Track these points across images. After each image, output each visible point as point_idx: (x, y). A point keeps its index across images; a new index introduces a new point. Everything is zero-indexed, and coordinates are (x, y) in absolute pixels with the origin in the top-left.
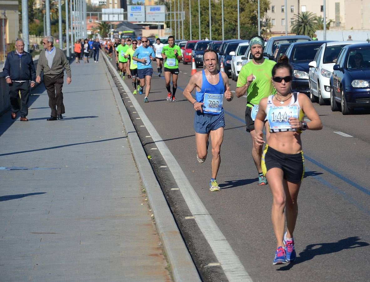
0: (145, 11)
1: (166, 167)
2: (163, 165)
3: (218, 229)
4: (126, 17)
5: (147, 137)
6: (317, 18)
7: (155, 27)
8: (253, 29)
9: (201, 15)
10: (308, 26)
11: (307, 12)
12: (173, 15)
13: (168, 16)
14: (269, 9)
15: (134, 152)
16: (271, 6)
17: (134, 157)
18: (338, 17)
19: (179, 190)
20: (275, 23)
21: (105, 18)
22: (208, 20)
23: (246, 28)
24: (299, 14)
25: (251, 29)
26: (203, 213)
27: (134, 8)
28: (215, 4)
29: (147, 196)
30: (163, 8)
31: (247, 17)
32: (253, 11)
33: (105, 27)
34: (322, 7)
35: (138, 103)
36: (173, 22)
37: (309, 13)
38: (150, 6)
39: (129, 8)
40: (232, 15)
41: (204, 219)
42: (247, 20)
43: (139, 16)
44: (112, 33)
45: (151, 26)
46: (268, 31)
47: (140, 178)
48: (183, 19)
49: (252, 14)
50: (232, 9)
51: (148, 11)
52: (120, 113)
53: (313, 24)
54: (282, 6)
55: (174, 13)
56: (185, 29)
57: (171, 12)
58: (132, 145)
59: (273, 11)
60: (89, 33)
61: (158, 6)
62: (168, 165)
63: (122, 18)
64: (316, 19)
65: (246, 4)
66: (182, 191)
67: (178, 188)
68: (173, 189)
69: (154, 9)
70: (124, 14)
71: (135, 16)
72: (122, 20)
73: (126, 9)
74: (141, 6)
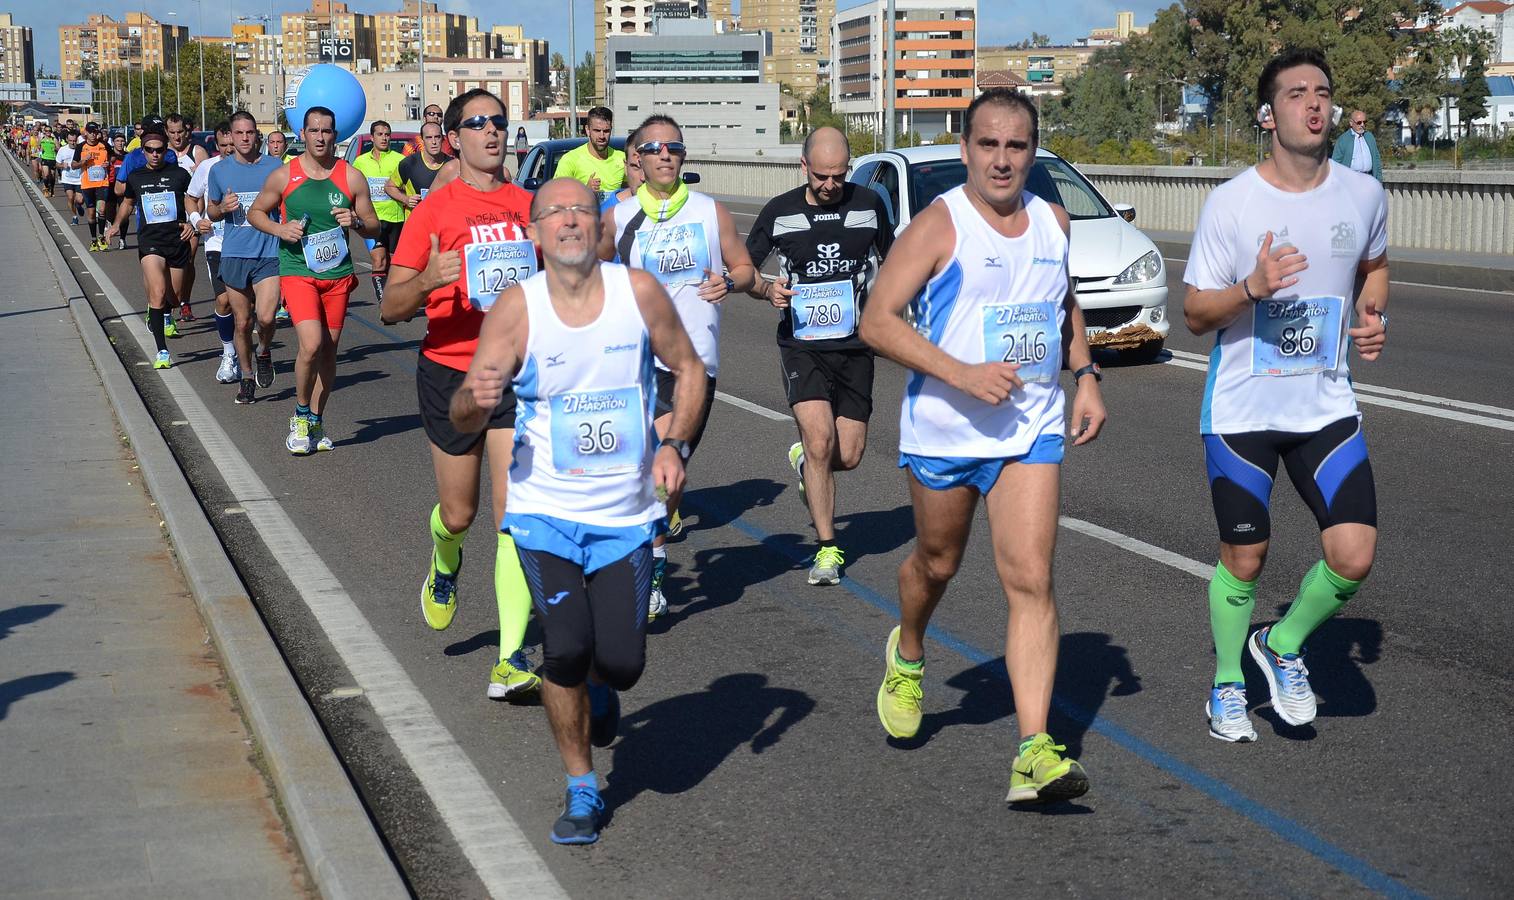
0: (63, 88)
2: (142, 359)
3: (310, 550)
4: (34, 95)
5: (98, 295)
7: (78, 111)
8: (220, 116)
9: (146, 95)
12: (103, 96)
13: (95, 96)
14: (243, 89)
15: (86, 335)
16: (245, 85)
17: (85, 345)
19: (189, 426)
21: (3, 97)
22: (154, 102)
26: (259, 496)
27: (45, 83)
28: (165, 80)
29: (135, 459)
30: (88, 84)
32: (221, 91)
33: (3, 110)
36: (104, 104)
38: (69, 81)
39: (39, 82)
41: (267, 516)
42: (212, 103)
43: (53, 95)
47: (109, 402)
48: (119, 101)
50: (190, 88)
51: (67, 87)
52: (44, 249)
54: (261, 85)
55: (105, 92)
56: (122, 114)
57: (100, 90)
58: (78, 319)
59: (248, 92)
61: (81, 81)
63: (28, 97)
65: (210, 81)
66: (196, 427)
67: (185, 419)
68: (176, 423)
69: (76, 86)
70: (31, 91)
71: (48, 95)
72: (29, 99)
73: (33, 85)
74: (56, 81)
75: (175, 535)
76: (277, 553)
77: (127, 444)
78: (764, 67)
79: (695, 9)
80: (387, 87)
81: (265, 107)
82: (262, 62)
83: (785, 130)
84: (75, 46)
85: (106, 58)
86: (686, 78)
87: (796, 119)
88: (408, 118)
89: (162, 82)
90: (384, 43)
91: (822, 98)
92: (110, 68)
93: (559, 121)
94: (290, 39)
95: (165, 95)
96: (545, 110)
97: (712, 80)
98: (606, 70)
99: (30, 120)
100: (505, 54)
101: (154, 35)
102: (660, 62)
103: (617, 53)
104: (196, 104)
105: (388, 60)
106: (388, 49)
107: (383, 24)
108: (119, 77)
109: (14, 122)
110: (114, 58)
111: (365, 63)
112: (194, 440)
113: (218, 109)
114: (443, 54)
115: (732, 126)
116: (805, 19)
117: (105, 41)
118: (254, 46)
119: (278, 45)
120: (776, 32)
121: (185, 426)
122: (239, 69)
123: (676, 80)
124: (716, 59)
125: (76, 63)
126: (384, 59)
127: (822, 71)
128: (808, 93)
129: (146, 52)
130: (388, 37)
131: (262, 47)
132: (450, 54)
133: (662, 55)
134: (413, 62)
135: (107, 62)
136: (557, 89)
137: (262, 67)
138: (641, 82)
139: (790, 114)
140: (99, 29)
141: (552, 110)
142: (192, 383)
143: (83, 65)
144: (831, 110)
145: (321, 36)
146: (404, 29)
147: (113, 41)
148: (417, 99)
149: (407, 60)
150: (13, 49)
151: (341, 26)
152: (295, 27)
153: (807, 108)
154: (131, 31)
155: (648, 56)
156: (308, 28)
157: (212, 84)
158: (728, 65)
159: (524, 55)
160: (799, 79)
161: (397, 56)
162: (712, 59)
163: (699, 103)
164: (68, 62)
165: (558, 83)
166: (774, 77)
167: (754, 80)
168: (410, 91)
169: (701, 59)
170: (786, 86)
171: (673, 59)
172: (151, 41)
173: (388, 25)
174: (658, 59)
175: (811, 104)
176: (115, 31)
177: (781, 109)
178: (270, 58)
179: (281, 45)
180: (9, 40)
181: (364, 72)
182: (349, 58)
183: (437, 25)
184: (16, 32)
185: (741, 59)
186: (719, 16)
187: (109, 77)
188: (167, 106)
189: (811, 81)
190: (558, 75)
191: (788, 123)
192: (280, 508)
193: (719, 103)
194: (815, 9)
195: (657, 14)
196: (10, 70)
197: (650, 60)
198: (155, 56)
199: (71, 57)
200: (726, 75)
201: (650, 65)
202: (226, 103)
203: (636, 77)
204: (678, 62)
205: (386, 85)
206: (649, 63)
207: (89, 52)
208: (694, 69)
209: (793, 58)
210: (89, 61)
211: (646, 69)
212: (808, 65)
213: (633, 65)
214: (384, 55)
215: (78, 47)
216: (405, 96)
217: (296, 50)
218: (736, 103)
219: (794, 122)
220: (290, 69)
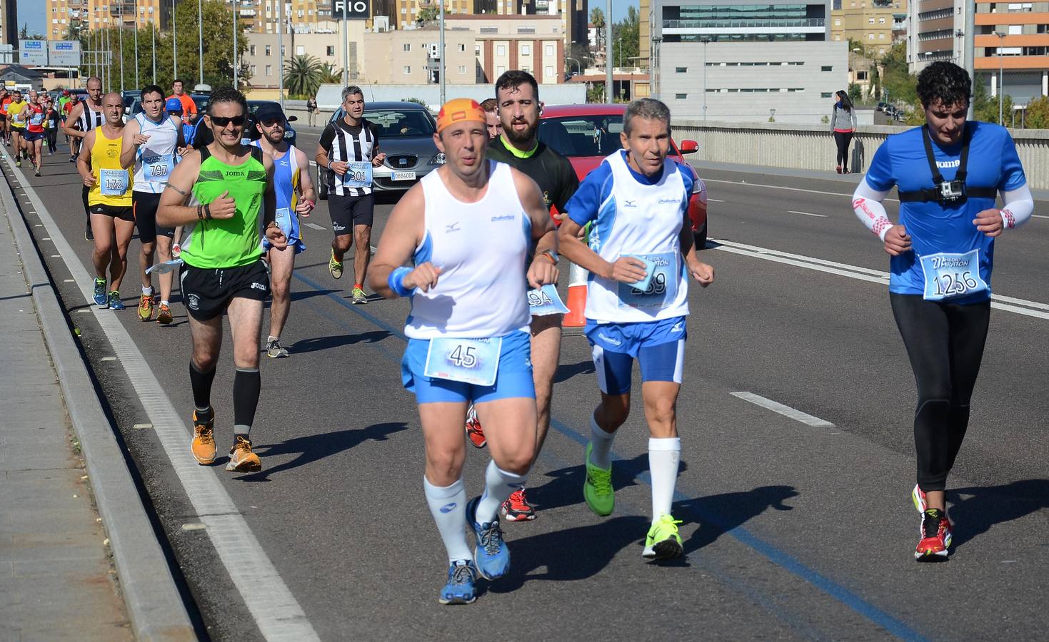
0: (48, 50)
1: (114, 359)
2: (108, 354)
3: (274, 572)
4: (16, 58)
5: (66, 281)
6: (322, 65)
7: (64, 75)
9: (139, 57)
10: (308, 77)
11: (306, 55)
13: (84, 57)
14: (247, 50)
15: (46, 327)
16: (248, 45)
17: (45, 340)
18: (354, 64)
19: (152, 430)
20: (255, 71)
22: (148, 65)
23: (211, 78)
24: (292, 58)
25: (218, 80)
26: (222, 510)
27: (28, 44)
28: (161, 41)
29: (85, 467)
30: (76, 45)
31: (211, 61)
32: (221, 53)
34: (329, 48)
35: (44, 207)
36: (93, 67)
37: (308, 57)
38: (55, 42)
39: (22, 43)
40: (187, 58)
41: (230, 533)
43: (38, 57)
45: (58, 72)
46: (245, 83)
47: (64, 402)
48: (109, 63)
49: (219, 57)
50: (188, 49)
51: (53, 49)
52: (11, 231)
53: (315, 75)
54: (267, 46)
55: (94, 54)
56: (112, 79)
57: (89, 52)
58: (40, 309)
59: (252, 53)
61: (69, 42)
62: (118, 355)
63: (10, 60)
64: (319, 67)
65: (210, 41)
66: (161, 432)
67: (149, 422)
68: (138, 426)
69: (62, 47)
70: (13, 54)
71: (32, 57)
72: (11, 62)
73: (16, 46)
74: (41, 41)
75: (119, 556)
76: (236, 575)
77: (78, 451)
78: (831, 22)
80: (407, 47)
81: (271, 69)
82: (268, 21)
83: (855, 92)
84: (63, 3)
85: (97, 16)
86: (742, 35)
87: (868, 81)
88: (429, 82)
89: (158, 43)
91: (898, 57)
92: (101, 26)
93: (599, 84)
95: (160, 57)
96: (583, 72)
97: (771, 38)
98: (652, 26)
100: (538, 10)
102: (713, 18)
103: (664, 7)
104: (195, 67)
105: (409, 17)
106: (409, 4)
108: (110, 37)
110: (105, 16)
111: (382, 20)
112: (156, 445)
113: (218, 72)
114: (470, 10)
115: (793, 90)
118: (260, 2)
121: (148, 429)
122: (242, 28)
123: (731, 38)
124: (777, 14)
125: (63, 21)
126: (404, 17)
127: (898, 26)
128: (882, 52)
129: (141, 9)
131: (269, 4)
132: (477, 10)
133: (715, 10)
134: (435, 19)
135: (97, 20)
136: (597, 48)
137: (269, 26)
138: (692, 41)
139: (861, 76)
141: (591, 72)
142: (161, 381)
143: (71, 24)
144: (907, 70)
148: (437, 60)
149: (426, 19)
153: (880, 69)
155: (699, 11)
157: (212, 44)
158: (789, 21)
159: (560, 11)
160: (872, 36)
161: (417, 11)
162: (771, 14)
163: (756, 64)
164: (55, 21)
165: (598, 42)
166: (843, 33)
167: (819, 37)
168: (432, 51)
169: (759, 14)
170: (857, 45)
171: (727, 14)
174: (710, 15)
175: (887, 63)
177: (850, 70)
178: (277, 15)
181: (381, 30)
182: (365, 15)
185: (804, 13)
187: (99, 38)
188: (163, 69)
189: (885, 38)
190: (598, 32)
191: (859, 86)
192: (244, 523)
193: (779, 64)
197: (702, 15)
198: (151, 14)
199: (59, 15)
200: (788, 32)
201: (701, 21)
202: (227, 65)
203: (685, 35)
204: (733, 18)
205: (405, 45)
206: (701, 19)
207: (78, 9)
208: (751, 25)
209: (865, 12)
210: (77, 19)
211: (697, 26)
212: (881, 20)
213: (682, 22)
214: (404, 11)
215: (66, 4)
216: (426, 57)
217: (306, 6)
218: (798, 64)
219: (865, 84)
220: (300, 27)
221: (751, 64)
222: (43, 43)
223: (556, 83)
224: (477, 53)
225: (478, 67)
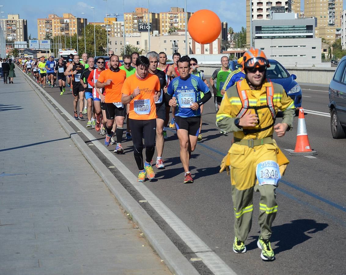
0: (39, 43)
4: (28, 46)
7: (44, 52)
10: (130, 52)
11: (129, 45)
12: (55, 45)
13: (52, 46)
14: (109, 43)
16: (109, 41)
18: (146, 48)
21: (16, 47)
24: (125, 45)
27: (32, 41)
30: (49, 41)
33: (16, 52)
34: (137, 42)
38: (41, 40)
39: (30, 41)
43: (36, 46)
44: (20, 55)
45: (42, 51)
49: (100, 45)
50: (89, 43)
51: (41, 43)
54: (116, 41)
59: (111, 44)
60: (7, 55)
61: (46, 40)
64: (134, 49)
69: (44, 42)
70: (27, 44)
71: (34, 46)
72: (26, 48)
73: (28, 42)
74: (37, 40)
78: (315, 31)
79: (287, 9)
81: (117, 50)
82: (116, 32)
83: (323, 57)
84: (43, 27)
85: (55, 31)
86: (284, 36)
89: (78, 41)
90: (163, 24)
91: (338, 44)
92: (57, 35)
93: (232, 54)
94: (127, 23)
96: (227, 50)
97: (294, 37)
98: (251, 34)
99: (26, 56)
101: (74, 22)
102: (273, 30)
103: (256, 27)
105: (165, 31)
106: (165, 26)
107: (163, 17)
108: (61, 38)
109: (20, 57)
110: (58, 31)
111: (155, 32)
113: (99, 51)
115: (302, 56)
116: (330, 12)
117: (55, 24)
118: (112, 26)
119: (122, 26)
120: (318, 18)
122: (107, 35)
123: (279, 37)
124: (296, 29)
125: (44, 33)
126: (163, 31)
127: (338, 33)
128: (332, 42)
129: (70, 29)
130: (165, 22)
131: (115, 26)
133: (274, 27)
134: (175, 31)
136: (231, 42)
137: (116, 34)
138: (266, 38)
139: (325, 50)
140: (53, 20)
141: (229, 50)
143: (46, 34)
144: (342, 48)
145: (139, 22)
146: (171, 18)
147: (58, 25)
148: (176, 46)
149: (173, 31)
150: (20, 28)
151: (147, 18)
152: (128, 18)
153: (332, 48)
154: (65, 20)
155: (268, 28)
156: (134, 19)
157: (97, 41)
158: (301, 31)
160: (328, 36)
161: (168, 29)
162: (294, 29)
163: (289, 46)
164: (41, 33)
165: (231, 39)
166: (318, 35)
167: (311, 37)
168: (174, 43)
169: (289, 29)
170: (324, 39)
171: (278, 29)
172: (73, 25)
173: (165, 17)
174: (272, 29)
175: (333, 46)
176: (59, 20)
177: (321, 48)
178: (119, 30)
179: (123, 26)
180: (18, 25)
181: (156, 36)
182: (150, 30)
183: (184, 17)
184: (21, 21)
185: (306, 28)
186: (296, 11)
187: (57, 39)
189: (333, 37)
190: (231, 36)
191: (324, 54)
193: (297, 46)
194: (334, 8)
195: (272, 11)
196: (18, 37)
197: (269, 29)
198: (74, 30)
199: (42, 31)
200: (300, 35)
201: (269, 31)
202: (102, 48)
203: (264, 36)
204: (280, 30)
205: (164, 41)
206: (269, 30)
207: (49, 29)
208: (287, 33)
209: (326, 28)
210: (48, 32)
211: (267, 33)
212: (332, 31)
213: (262, 32)
214: (163, 29)
215: (45, 27)
216: (172, 45)
217: (129, 27)
218: (304, 46)
219: (326, 53)
220: (127, 35)
221: (287, 46)
222: (38, 41)
223: (217, 54)
224: (190, 43)
225: (190, 48)
